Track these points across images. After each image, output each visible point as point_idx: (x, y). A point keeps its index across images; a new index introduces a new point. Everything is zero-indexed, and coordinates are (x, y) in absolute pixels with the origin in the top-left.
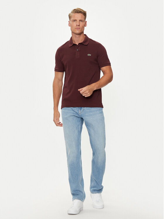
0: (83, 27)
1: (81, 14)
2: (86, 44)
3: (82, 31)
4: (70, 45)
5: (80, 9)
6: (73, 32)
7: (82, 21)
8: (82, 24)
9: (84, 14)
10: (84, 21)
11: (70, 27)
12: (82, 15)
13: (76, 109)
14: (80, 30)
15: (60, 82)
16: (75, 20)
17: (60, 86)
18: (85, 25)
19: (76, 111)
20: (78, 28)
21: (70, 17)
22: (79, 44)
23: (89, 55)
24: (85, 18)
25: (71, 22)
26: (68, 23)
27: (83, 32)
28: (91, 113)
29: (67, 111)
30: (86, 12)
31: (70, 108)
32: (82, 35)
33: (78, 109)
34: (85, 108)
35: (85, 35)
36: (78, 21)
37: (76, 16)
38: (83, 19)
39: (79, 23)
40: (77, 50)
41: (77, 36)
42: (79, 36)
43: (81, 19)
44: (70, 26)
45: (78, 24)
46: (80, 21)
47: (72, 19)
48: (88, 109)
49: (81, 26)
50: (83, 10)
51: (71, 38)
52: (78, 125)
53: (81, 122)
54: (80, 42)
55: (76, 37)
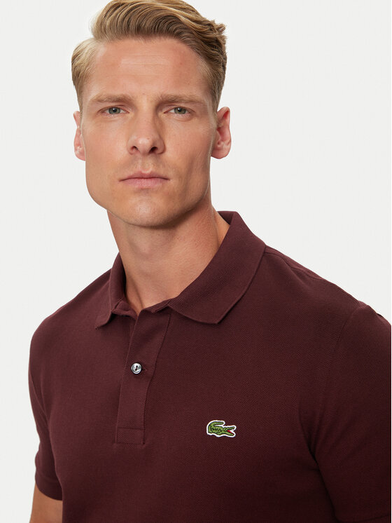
7: (181, 111)
8: (181, 135)
12: (184, 48)
16: (119, 106)
20: (141, 177)
23: (220, 429)
24: (215, 85)
36: (146, 106)
39: (159, 128)
40: (135, 367)
43: (171, 92)
45: (145, 142)
49: (174, 153)
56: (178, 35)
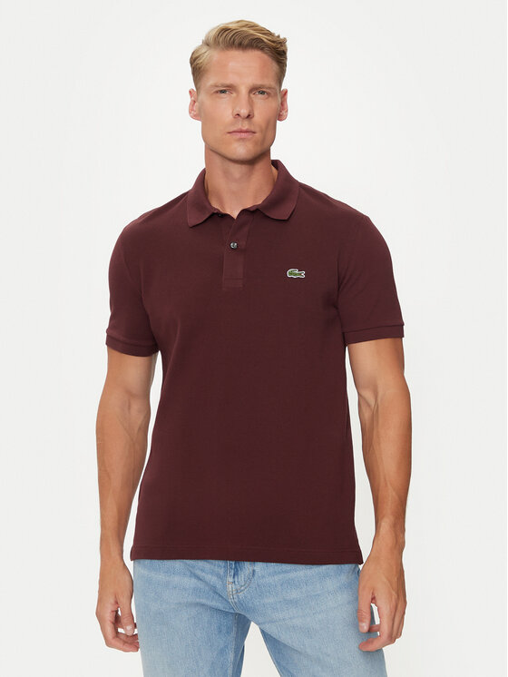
0: (268, 123)
1: (257, 53)
2: (282, 212)
3: (266, 146)
4: (194, 218)
5: (253, 26)
6: (211, 151)
7: (263, 93)
8: (262, 107)
9: (276, 52)
10: (272, 93)
11: (199, 123)
12: (265, 57)
13: (210, 570)
14: (256, 143)
15: (136, 406)
16: (226, 89)
17: (136, 429)
18: (280, 114)
19: (213, 579)
20: (241, 132)
21: (198, 70)
22: (244, 212)
23: (295, 273)
25: (203, 96)
26: (188, 100)
27: (267, 153)
28: (294, 594)
29: (161, 577)
30: (282, 43)
31: (178, 565)
32: (260, 167)
33: (222, 571)
34: (259, 567)
35: (276, 164)
36: (244, 91)
37: (232, 65)
38: (269, 82)
39: (251, 103)
40: (233, 245)
41: (237, 170)
42: (244, 168)
43: (259, 82)
44: (196, 117)
45: (244, 112)
46: (256, 90)
47: (211, 80)
48: (275, 573)
49: (259, 117)
50: (269, 34)
51: (202, 179)
52: (222, 652)
53: (233, 634)
54: (249, 205)
55: (226, 173)
56: (262, 49)
